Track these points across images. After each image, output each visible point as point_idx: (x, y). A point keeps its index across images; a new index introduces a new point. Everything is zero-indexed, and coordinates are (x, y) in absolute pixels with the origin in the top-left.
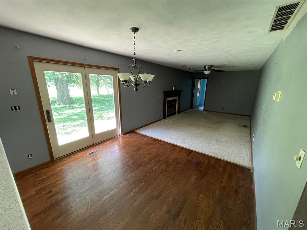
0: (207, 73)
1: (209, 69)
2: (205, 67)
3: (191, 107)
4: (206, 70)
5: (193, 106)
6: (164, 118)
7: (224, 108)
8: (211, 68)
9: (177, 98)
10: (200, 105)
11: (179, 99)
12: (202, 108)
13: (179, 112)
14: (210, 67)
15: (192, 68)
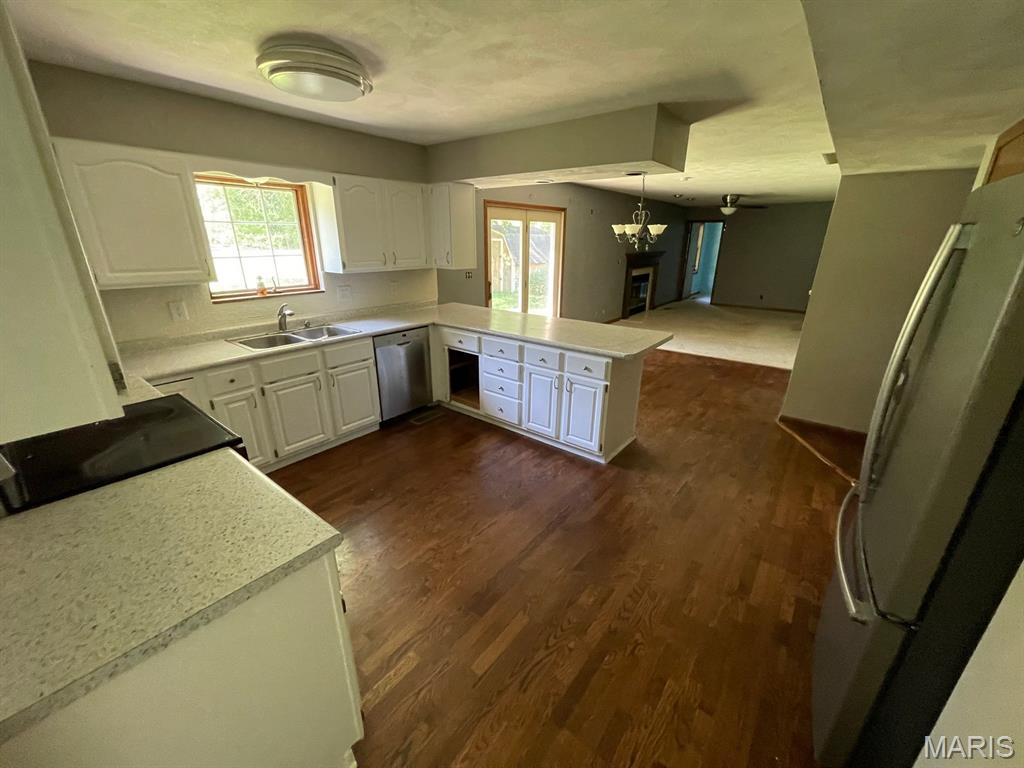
0: (727, 211)
1: (733, 203)
2: (725, 198)
3: (679, 297)
4: (726, 206)
5: (684, 296)
6: (625, 316)
7: (761, 297)
8: (738, 199)
9: (649, 271)
10: (698, 293)
11: (655, 273)
12: (707, 300)
13: (653, 307)
14: (736, 198)
15: (681, 196)
